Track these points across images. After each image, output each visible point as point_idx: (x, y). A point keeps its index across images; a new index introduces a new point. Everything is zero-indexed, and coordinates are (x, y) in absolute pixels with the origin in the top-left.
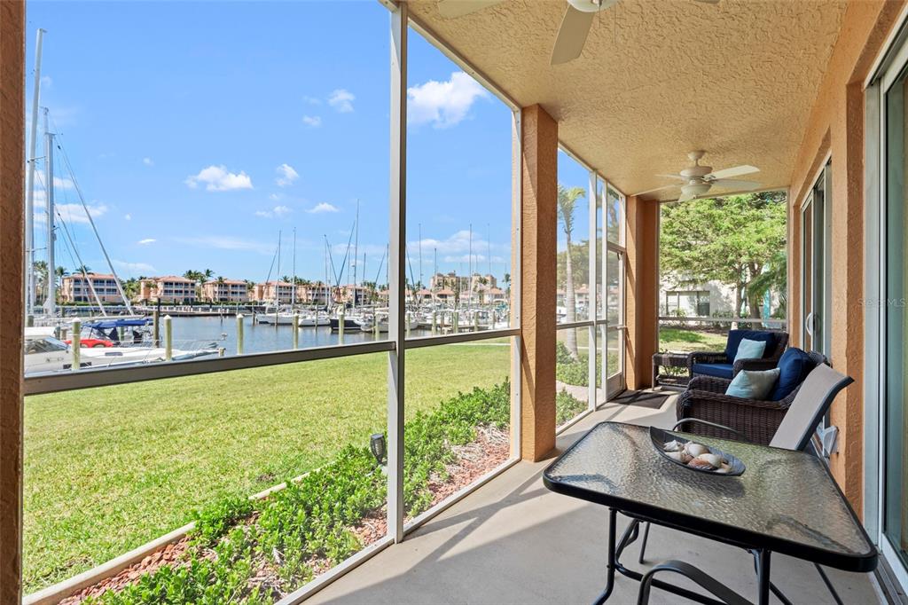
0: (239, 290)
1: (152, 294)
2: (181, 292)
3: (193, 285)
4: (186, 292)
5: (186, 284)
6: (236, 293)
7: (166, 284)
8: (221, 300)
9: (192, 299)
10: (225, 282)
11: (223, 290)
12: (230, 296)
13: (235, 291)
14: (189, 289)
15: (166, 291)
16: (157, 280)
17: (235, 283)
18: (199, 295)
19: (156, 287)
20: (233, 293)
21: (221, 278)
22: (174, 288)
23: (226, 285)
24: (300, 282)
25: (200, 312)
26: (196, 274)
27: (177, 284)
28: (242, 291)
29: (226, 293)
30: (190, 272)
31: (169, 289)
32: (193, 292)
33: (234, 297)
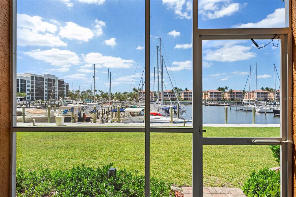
0: (239, 95)
1: (206, 97)
2: (216, 96)
3: (220, 93)
4: (218, 96)
5: (218, 93)
6: (238, 96)
7: (211, 93)
8: (232, 99)
9: (220, 99)
10: (233, 91)
11: (233, 95)
12: (235, 98)
13: (237, 95)
14: (219, 95)
15: (211, 96)
16: (208, 91)
17: (237, 91)
18: (223, 97)
19: (208, 94)
20: (236, 96)
21: (231, 90)
22: (214, 95)
23: (234, 93)
24: (271, 90)
25: (221, 104)
26: (221, 88)
27: (214, 93)
28: (241, 95)
29: (233, 96)
30: (219, 88)
31: (212, 95)
32: (220, 96)
33: (237, 98)
